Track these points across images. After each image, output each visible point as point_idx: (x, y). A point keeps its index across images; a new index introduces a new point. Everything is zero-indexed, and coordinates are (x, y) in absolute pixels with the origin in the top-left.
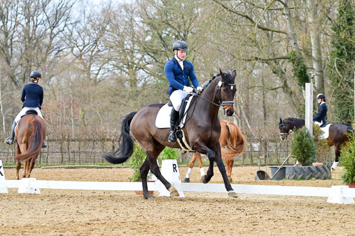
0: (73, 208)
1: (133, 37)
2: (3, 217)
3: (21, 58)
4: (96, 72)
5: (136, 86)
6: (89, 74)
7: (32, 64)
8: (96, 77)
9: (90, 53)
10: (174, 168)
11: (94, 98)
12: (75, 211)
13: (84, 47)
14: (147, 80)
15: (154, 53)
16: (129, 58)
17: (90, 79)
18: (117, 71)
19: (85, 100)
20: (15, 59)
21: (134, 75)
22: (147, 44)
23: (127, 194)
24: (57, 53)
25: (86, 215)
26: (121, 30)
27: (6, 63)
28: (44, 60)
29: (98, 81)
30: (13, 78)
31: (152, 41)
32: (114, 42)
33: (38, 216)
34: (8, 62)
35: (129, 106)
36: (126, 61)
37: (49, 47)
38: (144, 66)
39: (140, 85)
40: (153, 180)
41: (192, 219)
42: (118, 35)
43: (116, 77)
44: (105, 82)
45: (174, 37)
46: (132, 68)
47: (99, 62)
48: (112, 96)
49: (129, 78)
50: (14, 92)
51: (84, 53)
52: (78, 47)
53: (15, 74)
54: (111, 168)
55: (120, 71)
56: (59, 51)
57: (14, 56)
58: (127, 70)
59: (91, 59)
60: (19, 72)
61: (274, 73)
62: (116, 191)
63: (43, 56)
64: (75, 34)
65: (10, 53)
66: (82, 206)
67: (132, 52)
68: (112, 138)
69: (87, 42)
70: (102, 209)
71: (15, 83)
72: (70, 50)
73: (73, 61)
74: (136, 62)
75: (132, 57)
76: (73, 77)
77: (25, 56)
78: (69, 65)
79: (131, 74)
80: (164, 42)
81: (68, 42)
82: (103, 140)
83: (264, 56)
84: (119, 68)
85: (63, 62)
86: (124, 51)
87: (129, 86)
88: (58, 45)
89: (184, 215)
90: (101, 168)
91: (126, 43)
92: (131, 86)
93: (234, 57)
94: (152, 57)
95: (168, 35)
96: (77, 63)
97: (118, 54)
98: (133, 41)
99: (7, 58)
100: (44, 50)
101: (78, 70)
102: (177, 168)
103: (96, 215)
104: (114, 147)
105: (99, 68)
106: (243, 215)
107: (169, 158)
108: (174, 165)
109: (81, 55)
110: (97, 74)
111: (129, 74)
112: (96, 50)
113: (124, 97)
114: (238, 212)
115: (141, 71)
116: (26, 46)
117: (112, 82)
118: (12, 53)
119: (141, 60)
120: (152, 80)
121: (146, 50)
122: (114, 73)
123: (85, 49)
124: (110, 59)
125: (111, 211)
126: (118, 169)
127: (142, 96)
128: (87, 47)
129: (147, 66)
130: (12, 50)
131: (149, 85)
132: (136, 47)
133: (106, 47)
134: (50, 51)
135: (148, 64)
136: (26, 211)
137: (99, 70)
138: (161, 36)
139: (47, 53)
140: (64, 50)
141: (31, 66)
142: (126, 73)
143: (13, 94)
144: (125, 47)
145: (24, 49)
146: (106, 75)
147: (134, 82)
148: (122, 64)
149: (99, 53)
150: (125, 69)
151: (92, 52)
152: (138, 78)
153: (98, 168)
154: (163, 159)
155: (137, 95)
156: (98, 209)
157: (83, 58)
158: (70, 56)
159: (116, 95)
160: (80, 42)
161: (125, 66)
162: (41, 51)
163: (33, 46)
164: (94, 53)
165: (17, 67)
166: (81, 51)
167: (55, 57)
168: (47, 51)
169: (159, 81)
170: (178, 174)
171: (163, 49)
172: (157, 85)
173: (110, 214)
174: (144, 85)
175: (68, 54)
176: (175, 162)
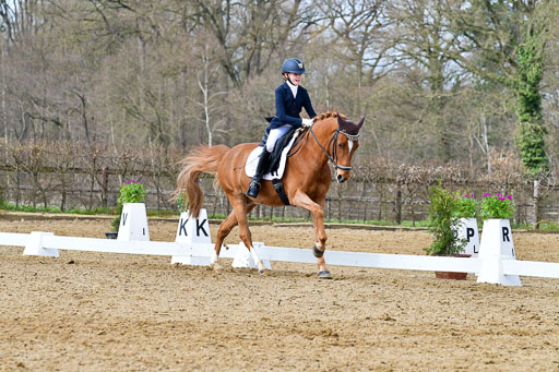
0: (327, 297)
1: (440, 3)
2: (207, 307)
3: (244, 34)
4: (373, 62)
5: (442, 90)
6: (360, 66)
7: (263, 44)
8: (372, 71)
9: (363, 28)
10: (504, 234)
11: (367, 107)
12: (330, 303)
13: (354, 17)
14: (461, 78)
15: (474, 32)
16: (431, 40)
17: (362, 74)
18: (409, 62)
19: (352, 110)
20: (234, 35)
21: (440, 69)
22: (464, 16)
23: (421, 277)
24: (306, 27)
25: (349, 311)
27: (217, 40)
28: (283, 39)
29: (375, 77)
30: (227, 68)
31: (471, 12)
32: (406, 11)
33: (266, 309)
34: (222, 40)
35: (427, 123)
36: (426, 45)
37: (293, 16)
38: (458, 54)
39: (448, 87)
40: (467, 253)
41: (533, 323)
43: (406, 72)
44: (387, 80)
45: (511, 5)
46: (436, 57)
47: (378, 45)
48: (399, 106)
49: (429, 75)
50: (231, 92)
51: (352, 29)
52: (342, 17)
53: (233, 60)
54: (394, 230)
55: (414, 61)
56: (309, 24)
57: (231, 29)
58: (427, 61)
59: (365, 39)
60: (239, 57)
62: (401, 270)
63: (283, 31)
65: (225, 23)
66: (342, 295)
67: (438, 30)
68: (398, 178)
69: (358, 9)
70: (376, 300)
71: (233, 76)
72: (328, 21)
73: (334, 42)
74: (443, 46)
75: (437, 38)
76: (332, 70)
77: (251, 29)
78: (326, 48)
79: (434, 67)
80: (494, 13)
81: (326, 7)
82: (381, 180)
84: (412, 56)
85: (316, 43)
86: (422, 26)
87: (429, 88)
88: (309, 14)
89: (519, 317)
90: (375, 229)
91: (426, 12)
92: (433, 88)
94: (471, 38)
96: (341, 45)
97: (412, 32)
98: (439, 10)
99: (220, 32)
100: (284, 22)
101: (342, 57)
102: (510, 235)
104: (399, 194)
105: (377, 56)
107: (497, 216)
108: (504, 228)
109: (347, 32)
110: (374, 66)
111: (429, 67)
112: (374, 23)
113: (419, 107)
115: (452, 62)
116: (253, 12)
117: (400, 80)
118: (228, 24)
119: (452, 43)
120: (470, 80)
121: (462, 27)
122: (404, 65)
123: (355, 21)
124: (397, 41)
125: (392, 305)
126: (406, 233)
127: (452, 106)
128: (358, 18)
129: (463, 54)
130: (229, 19)
131: (464, 87)
132: (444, 21)
133: (392, 18)
134: (295, 23)
135: (464, 50)
136: (245, 299)
137: (378, 59)
139: (289, 27)
140: (318, 22)
141: (260, 48)
142: (426, 65)
143: (227, 95)
144: (425, 19)
145: (249, 17)
146: (390, 67)
147: (438, 82)
148: (417, 50)
149: (380, 29)
150: (423, 58)
151: (367, 27)
152: (445, 75)
153: (371, 229)
154: (485, 217)
155: (442, 105)
156: (370, 301)
157: (351, 36)
158: (327, 33)
159: (405, 102)
160: (347, 10)
161: (424, 53)
162: (279, 22)
163: (265, 13)
164: (370, 28)
165: (236, 48)
166: (348, 24)
167: (302, 34)
168: (289, 23)
169: (482, 81)
170: (510, 245)
171: (492, 25)
172: (478, 88)
173: (391, 309)
174: (457, 87)
175: (324, 28)
176: (507, 224)
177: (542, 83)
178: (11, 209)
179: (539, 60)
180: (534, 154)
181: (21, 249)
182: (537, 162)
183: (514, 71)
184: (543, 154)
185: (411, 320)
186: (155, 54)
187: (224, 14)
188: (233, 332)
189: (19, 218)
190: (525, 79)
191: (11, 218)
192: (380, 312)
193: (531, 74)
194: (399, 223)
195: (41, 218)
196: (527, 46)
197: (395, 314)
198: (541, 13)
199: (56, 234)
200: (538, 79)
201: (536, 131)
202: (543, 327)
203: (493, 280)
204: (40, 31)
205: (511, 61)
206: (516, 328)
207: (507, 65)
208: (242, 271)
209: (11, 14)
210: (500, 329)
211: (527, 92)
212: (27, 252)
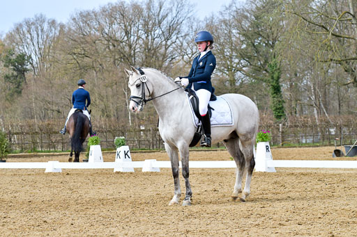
1: (232, 46)
2: (131, 191)
5: (235, 85)
10: (267, 149)
14: (243, 80)
15: (248, 58)
16: (229, 63)
21: (233, 76)
22: (243, 51)
23: (230, 171)
24: (171, 61)
26: (222, 41)
31: (246, 49)
32: (216, 50)
33: (158, 190)
36: (226, 65)
37: (164, 56)
38: (241, 68)
39: (238, 84)
41: (282, 188)
42: (220, 45)
43: (218, 78)
45: (264, 45)
46: (231, 71)
49: (229, 79)
52: (187, 55)
54: (216, 150)
56: (172, 59)
58: (227, 73)
61: (346, 71)
62: (220, 169)
63: (160, 63)
64: (185, 44)
65: (133, 61)
67: (231, 58)
69: (194, 51)
70: (209, 182)
72: (181, 57)
73: (184, 67)
74: (234, 65)
75: (231, 62)
78: (181, 69)
79: (231, 75)
80: (256, 49)
81: (179, 51)
83: (337, 58)
85: (176, 68)
86: (224, 57)
87: (229, 85)
88: (172, 54)
89: (276, 186)
91: (225, 50)
92: (231, 85)
93: (313, 59)
94: (247, 61)
95: (259, 43)
98: (231, 49)
100: (161, 59)
102: (269, 149)
103: (205, 187)
106: (323, 185)
107: (263, 141)
108: (267, 146)
111: (228, 75)
114: (319, 182)
115: (239, 72)
116: (146, 55)
118: (135, 61)
119: (238, 64)
120: (247, 80)
121: (242, 55)
125: (217, 184)
126: (222, 152)
129: (244, 69)
130: (135, 59)
131: (245, 84)
132: (234, 54)
134: (166, 59)
135: (244, 67)
136: (149, 186)
138: (254, 45)
139: (163, 61)
140: (176, 58)
144: (225, 54)
145: (144, 58)
147: (233, 82)
148: (223, 68)
150: (225, 72)
152: (236, 79)
153: (206, 151)
154: (258, 142)
156: (206, 183)
158: (181, 62)
160: (189, 51)
161: (226, 69)
162: (158, 59)
163: (152, 55)
166: (190, 58)
168: (163, 59)
169: (253, 80)
170: (270, 153)
171: (256, 55)
172: (252, 84)
173: (216, 186)
174: (241, 84)
175: (179, 60)
176: (268, 144)
177: (281, 80)
178: (39, 152)
179: (279, 69)
180: (279, 112)
181: (44, 170)
182: (281, 116)
183: (267, 74)
184: (283, 112)
185: (226, 191)
186: (102, 77)
187: (132, 57)
188: (143, 201)
189: (43, 156)
190: (273, 78)
191: (39, 156)
192: (211, 188)
193: (275, 76)
194: (219, 147)
195: (53, 155)
196: (272, 63)
197: (218, 188)
198: (279, 47)
199: (60, 161)
200: (279, 78)
201: (279, 102)
202: (287, 190)
203: (263, 170)
204: (48, 70)
205: (266, 70)
206: (274, 191)
207: (264, 72)
208: (147, 174)
209: (34, 63)
210: (267, 192)
211: (274, 84)
212: (46, 171)
